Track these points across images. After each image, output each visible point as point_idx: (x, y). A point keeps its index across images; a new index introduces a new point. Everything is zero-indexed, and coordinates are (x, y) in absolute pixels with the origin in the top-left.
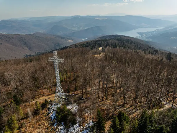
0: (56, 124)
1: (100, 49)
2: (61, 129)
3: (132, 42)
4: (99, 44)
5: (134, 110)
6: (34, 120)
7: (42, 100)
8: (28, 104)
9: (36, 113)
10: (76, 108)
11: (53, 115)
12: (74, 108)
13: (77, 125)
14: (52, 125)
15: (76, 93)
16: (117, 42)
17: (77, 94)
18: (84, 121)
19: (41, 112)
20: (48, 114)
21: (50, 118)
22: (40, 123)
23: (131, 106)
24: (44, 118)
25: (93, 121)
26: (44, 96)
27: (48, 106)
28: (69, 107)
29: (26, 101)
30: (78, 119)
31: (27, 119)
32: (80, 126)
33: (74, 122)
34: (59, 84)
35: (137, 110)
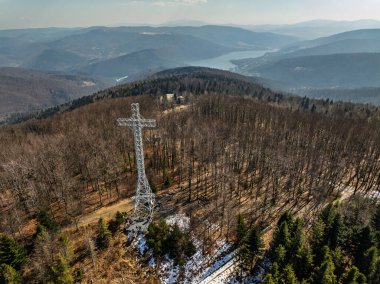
0: (153, 260)
1: (169, 96)
2: (167, 269)
4: (162, 87)
5: (295, 209)
6: (102, 260)
8: (73, 229)
9: (101, 243)
10: (184, 221)
11: (140, 243)
12: (179, 221)
13: (198, 254)
14: (146, 263)
15: (171, 191)
16: (201, 81)
17: (173, 194)
19: (112, 242)
20: (128, 243)
21: (135, 250)
22: (117, 264)
23: (287, 202)
24: (123, 252)
25: (227, 242)
26: (101, 206)
27: (122, 226)
28: (170, 221)
29: (66, 223)
30: (197, 244)
31: (82, 262)
32: (204, 254)
33: (190, 251)
34: (142, 175)
35: (300, 208)
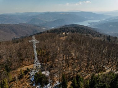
0: (34, 84)
1: (64, 33)
3: (84, 29)
4: (63, 30)
6: (20, 82)
7: (25, 68)
8: (15, 71)
9: (21, 77)
10: (48, 73)
11: (32, 78)
12: (46, 73)
13: (49, 84)
14: (32, 85)
15: (48, 63)
16: (75, 29)
18: (54, 82)
19: (24, 77)
20: (29, 78)
21: (30, 80)
22: (24, 84)
23: (85, 71)
24: (27, 80)
25: (59, 82)
26: (26, 65)
27: (29, 72)
28: (43, 73)
29: (14, 69)
30: (50, 81)
31: (14, 81)
32: (51, 85)
33: (47, 83)
34: (36, 57)
